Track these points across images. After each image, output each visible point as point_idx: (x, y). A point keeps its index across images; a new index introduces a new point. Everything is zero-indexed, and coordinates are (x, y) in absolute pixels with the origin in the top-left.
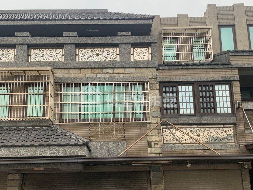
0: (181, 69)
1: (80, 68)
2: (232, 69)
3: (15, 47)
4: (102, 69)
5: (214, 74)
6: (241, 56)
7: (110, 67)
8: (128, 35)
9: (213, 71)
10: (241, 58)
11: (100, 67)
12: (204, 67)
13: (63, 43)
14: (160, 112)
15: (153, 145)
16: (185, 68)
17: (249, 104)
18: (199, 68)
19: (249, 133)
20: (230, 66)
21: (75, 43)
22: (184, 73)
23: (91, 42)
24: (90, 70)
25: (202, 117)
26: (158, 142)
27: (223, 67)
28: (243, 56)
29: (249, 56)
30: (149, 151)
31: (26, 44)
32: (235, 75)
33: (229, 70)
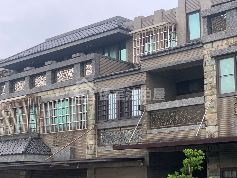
0: (108, 79)
1: (53, 89)
2: (142, 73)
4: (64, 88)
5: (129, 80)
6: (149, 60)
7: (67, 85)
8: (78, 56)
9: (129, 77)
10: (149, 61)
11: (62, 86)
12: (122, 76)
13: (45, 71)
15: (89, 147)
16: (110, 78)
17: (152, 106)
18: (119, 76)
19: (149, 133)
20: (139, 71)
21: (50, 69)
22: (110, 83)
23: (58, 67)
24: (58, 89)
25: (120, 121)
26: (92, 145)
27: (135, 73)
28: (150, 59)
29: (155, 58)
30: (87, 153)
31: (29, 76)
32: (143, 78)
33: (140, 75)
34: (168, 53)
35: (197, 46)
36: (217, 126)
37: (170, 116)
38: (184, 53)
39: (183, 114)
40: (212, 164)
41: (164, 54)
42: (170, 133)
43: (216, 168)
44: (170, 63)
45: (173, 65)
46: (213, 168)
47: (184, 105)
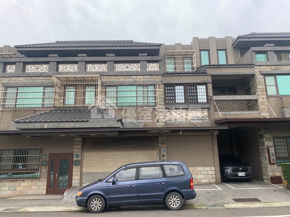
0: (177, 76)
1: (117, 76)
3: (78, 63)
4: (129, 76)
8: (145, 55)
9: (196, 77)
13: (106, 60)
14: (164, 101)
15: (160, 121)
17: (217, 97)
18: (188, 75)
19: (217, 114)
20: (206, 74)
21: (113, 60)
22: (179, 78)
24: (123, 76)
25: (189, 104)
26: (163, 119)
29: (218, 68)
30: (157, 125)
31: (85, 61)
32: (209, 79)
33: (206, 76)
34: (230, 66)
35: (251, 66)
36: (268, 113)
37: (229, 105)
38: (240, 68)
39: (240, 104)
40: (267, 134)
41: (226, 67)
42: (234, 115)
43: (270, 136)
44: (231, 73)
45: (234, 74)
46: (268, 136)
47: (243, 99)
